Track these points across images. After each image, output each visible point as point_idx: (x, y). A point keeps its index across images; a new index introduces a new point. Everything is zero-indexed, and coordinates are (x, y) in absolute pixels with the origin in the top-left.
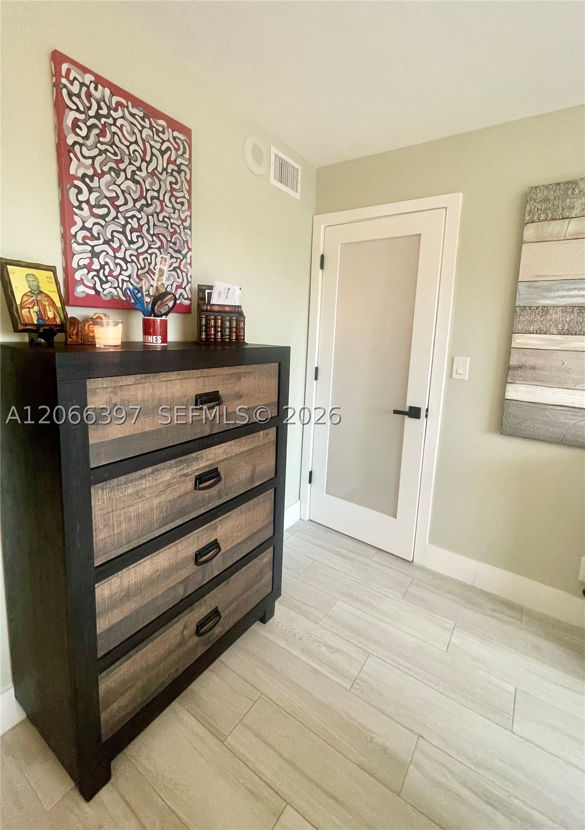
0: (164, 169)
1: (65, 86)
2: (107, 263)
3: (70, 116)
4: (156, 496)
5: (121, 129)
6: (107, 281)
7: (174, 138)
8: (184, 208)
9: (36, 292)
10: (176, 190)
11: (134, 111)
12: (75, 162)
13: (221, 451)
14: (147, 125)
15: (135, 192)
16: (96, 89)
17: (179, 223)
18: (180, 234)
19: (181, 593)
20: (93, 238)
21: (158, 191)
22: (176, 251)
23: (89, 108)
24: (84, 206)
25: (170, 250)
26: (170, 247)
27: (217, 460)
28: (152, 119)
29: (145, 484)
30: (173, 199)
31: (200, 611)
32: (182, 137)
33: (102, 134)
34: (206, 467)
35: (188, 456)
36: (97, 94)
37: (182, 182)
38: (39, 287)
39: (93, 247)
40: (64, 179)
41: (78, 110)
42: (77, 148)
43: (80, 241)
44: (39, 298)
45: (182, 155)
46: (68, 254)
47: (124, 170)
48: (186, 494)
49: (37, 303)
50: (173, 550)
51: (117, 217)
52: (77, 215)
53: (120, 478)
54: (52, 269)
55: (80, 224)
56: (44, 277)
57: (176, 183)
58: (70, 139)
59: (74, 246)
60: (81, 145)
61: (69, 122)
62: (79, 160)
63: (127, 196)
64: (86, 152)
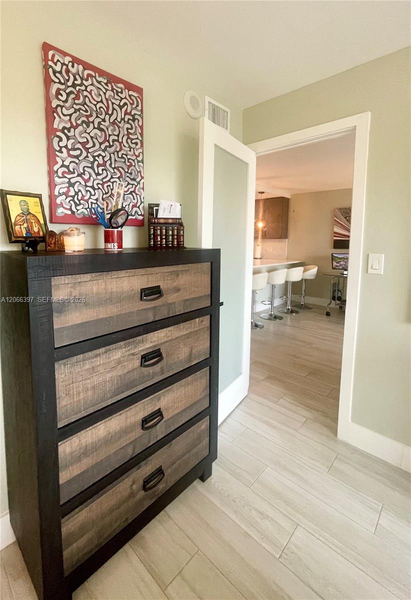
0: (122, 119)
1: (51, 67)
2: (80, 191)
3: (54, 88)
4: (108, 372)
5: (90, 93)
6: (80, 204)
7: (130, 96)
8: (137, 147)
9: (27, 213)
10: (131, 134)
11: (100, 79)
12: (57, 119)
13: (163, 335)
14: (110, 88)
15: (100, 137)
16: (73, 66)
17: (134, 158)
18: (135, 166)
19: (130, 453)
20: (70, 172)
21: (118, 136)
22: (131, 179)
23: (68, 80)
24: (64, 150)
25: (128, 179)
26: (128, 177)
27: (160, 342)
28: (113, 84)
29: (99, 361)
30: (129, 141)
31: (147, 469)
32: (135, 94)
33: (77, 98)
34: (151, 347)
35: (135, 339)
36: (74, 70)
37: (136, 127)
38: (28, 209)
39: (69, 179)
40: (51, 132)
41: (60, 83)
42: (59, 109)
43: (61, 175)
44: (28, 217)
45: (136, 108)
46: (52, 185)
47: (93, 122)
48: (133, 370)
49: (27, 221)
50: (123, 416)
51: (87, 157)
52: (58, 156)
53: (79, 356)
54: (39, 197)
55: (60, 163)
56: (32, 203)
57: (131, 129)
58: (55, 103)
59: (56, 179)
60: (62, 107)
61: (53, 91)
62: (60, 117)
63: (95, 140)
64: (65, 112)
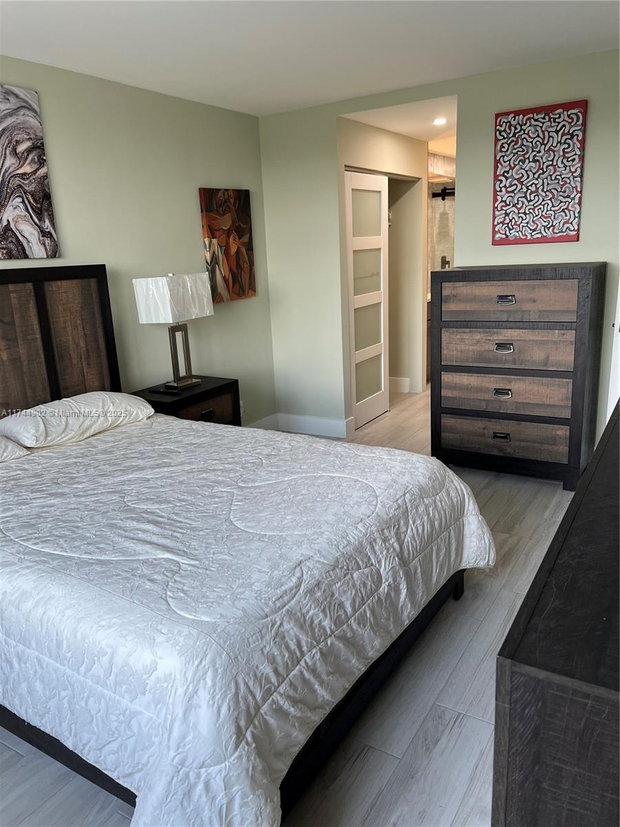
0: (559, 142)
1: (498, 130)
2: (513, 218)
3: (500, 143)
5: (528, 134)
6: (513, 228)
8: (575, 163)
10: (568, 153)
11: (536, 117)
12: (500, 167)
14: (547, 120)
15: (534, 168)
16: (514, 120)
17: (569, 175)
18: (569, 183)
20: (507, 205)
21: (552, 160)
22: (564, 197)
23: (510, 134)
24: (503, 189)
25: (561, 198)
26: (561, 196)
28: (550, 114)
30: (565, 161)
32: (577, 110)
33: (517, 143)
36: (515, 123)
37: (574, 144)
39: (506, 211)
40: (496, 178)
41: (504, 138)
42: (502, 159)
43: (499, 209)
45: (576, 124)
47: (529, 158)
51: (522, 188)
52: (499, 195)
55: (500, 200)
57: (569, 147)
58: (499, 156)
59: (497, 213)
60: (504, 156)
61: (499, 147)
62: (501, 165)
63: (529, 173)
64: (506, 159)
